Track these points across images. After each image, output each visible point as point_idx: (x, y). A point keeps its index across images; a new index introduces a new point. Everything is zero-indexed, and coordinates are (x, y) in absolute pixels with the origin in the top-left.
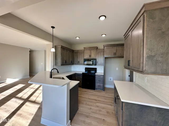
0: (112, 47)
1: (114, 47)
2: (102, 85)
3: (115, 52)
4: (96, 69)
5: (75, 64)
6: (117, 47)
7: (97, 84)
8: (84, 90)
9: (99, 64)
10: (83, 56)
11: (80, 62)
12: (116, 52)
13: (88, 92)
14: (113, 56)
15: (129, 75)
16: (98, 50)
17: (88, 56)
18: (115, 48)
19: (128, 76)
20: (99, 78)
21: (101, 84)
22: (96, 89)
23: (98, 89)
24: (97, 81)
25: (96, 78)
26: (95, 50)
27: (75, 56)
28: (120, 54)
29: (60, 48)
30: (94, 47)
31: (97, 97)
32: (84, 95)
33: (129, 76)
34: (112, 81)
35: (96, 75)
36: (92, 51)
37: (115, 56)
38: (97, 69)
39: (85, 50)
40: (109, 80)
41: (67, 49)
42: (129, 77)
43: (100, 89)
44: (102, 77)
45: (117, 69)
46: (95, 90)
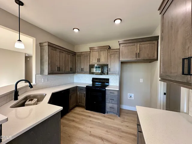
0: (133, 44)
1: (136, 44)
2: (116, 106)
3: (138, 51)
4: (108, 79)
5: (78, 73)
6: (142, 43)
7: (108, 105)
8: (88, 113)
9: (112, 72)
10: (88, 60)
11: (85, 70)
12: (140, 51)
13: (93, 117)
14: (134, 59)
15: (165, 92)
16: (111, 51)
17: (95, 60)
18: (138, 45)
19: (162, 94)
20: (112, 94)
21: (114, 105)
22: (106, 112)
23: (110, 112)
24: (109, 100)
25: (107, 95)
26: (107, 51)
27: (78, 61)
28: (148, 54)
29: (47, 46)
30: (104, 46)
31: (106, 130)
32: (84, 125)
33: (165, 94)
34: (133, 99)
35: (107, 90)
36: (102, 53)
37: (138, 59)
38: (110, 80)
39: (91, 51)
40: (128, 98)
41: (61, 49)
42: (165, 96)
43: (114, 113)
44: (116, 93)
45: (141, 80)
46: (106, 114)
